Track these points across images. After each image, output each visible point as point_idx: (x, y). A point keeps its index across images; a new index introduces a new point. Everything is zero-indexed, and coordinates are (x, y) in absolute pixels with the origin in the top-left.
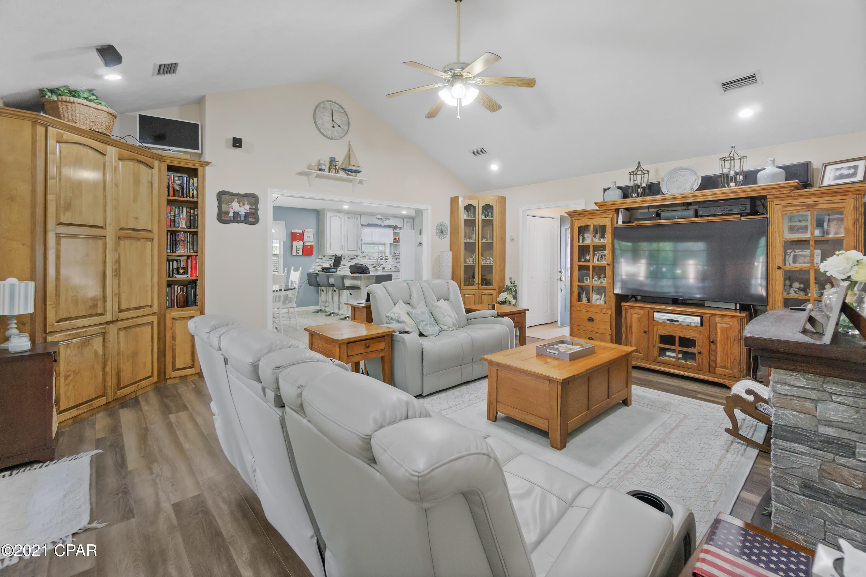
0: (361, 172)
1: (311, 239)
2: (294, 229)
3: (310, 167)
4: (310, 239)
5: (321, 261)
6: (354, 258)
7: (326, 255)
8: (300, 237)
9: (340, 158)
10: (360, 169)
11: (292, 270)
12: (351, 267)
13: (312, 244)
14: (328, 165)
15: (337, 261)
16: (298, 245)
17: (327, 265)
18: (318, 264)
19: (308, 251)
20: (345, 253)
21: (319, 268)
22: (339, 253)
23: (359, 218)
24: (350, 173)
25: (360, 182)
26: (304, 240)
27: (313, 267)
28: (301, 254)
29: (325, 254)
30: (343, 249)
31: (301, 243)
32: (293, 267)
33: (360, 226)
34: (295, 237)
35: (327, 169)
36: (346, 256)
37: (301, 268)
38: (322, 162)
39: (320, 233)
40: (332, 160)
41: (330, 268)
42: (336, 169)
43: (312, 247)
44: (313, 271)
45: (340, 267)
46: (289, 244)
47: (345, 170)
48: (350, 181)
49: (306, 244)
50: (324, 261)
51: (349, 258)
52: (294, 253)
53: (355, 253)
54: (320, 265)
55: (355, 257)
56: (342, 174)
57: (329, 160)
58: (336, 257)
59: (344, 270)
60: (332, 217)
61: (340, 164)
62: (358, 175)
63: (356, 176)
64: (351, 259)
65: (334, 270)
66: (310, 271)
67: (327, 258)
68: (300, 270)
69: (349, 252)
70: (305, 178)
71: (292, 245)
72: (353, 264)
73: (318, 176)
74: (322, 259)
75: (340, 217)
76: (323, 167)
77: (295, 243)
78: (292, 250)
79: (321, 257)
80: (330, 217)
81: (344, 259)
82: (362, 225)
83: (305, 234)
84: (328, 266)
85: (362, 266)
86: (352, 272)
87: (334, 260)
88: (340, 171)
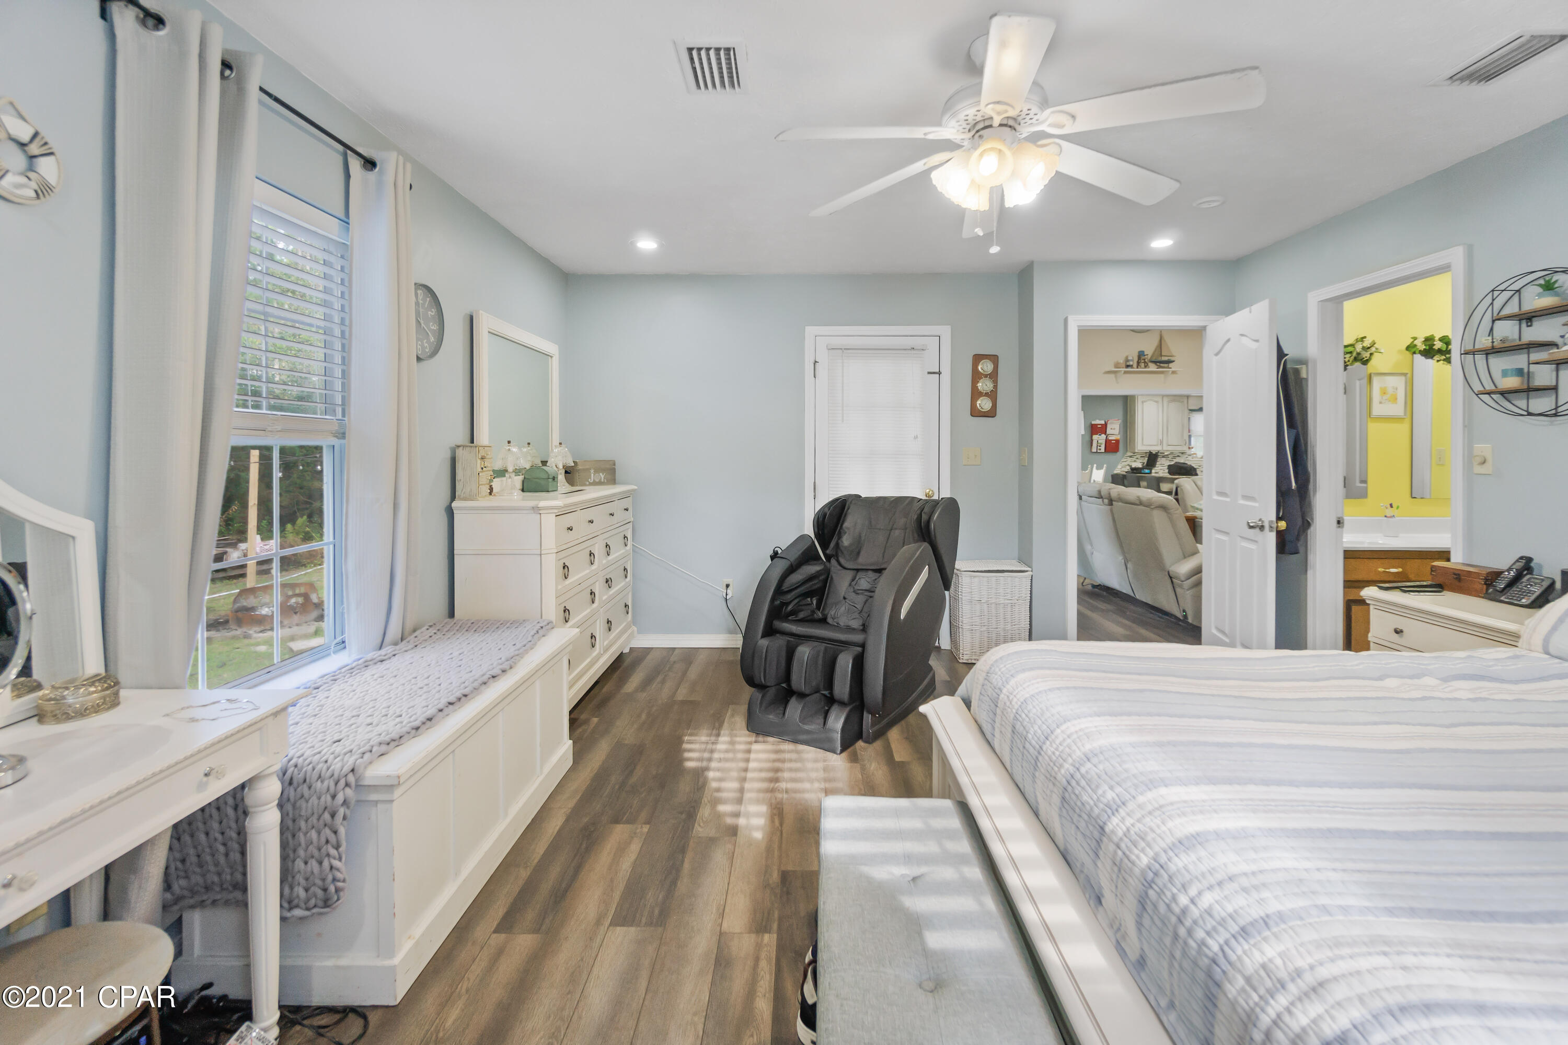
0: (1174, 361)
1: (1117, 431)
2: (1094, 420)
3: (1117, 365)
4: (1114, 430)
5: (1129, 459)
6: (1178, 456)
7: (1136, 451)
8: (1103, 429)
9: (1149, 351)
10: (1172, 359)
11: (1094, 468)
12: (1170, 467)
13: (1118, 437)
14: (1136, 359)
15: (1152, 459)
16: (1100, 439)
17: (1138, 464)
18: (1126, 463)
19: (1112, 447)
20: (1166, 448)
21: (1128, 469)
22: (1154, 449)
23: (1186, 401)
24: (1162, 365)
25: (1174, 372)
26: (1108, 433)
27: (1119, 467)
28: (1103, 450)
29: (1135, 449)
30: (1161, 443)
31: (1104, 436)
32: (1095, 465)
33: (1187, 411)
34: (1094, 430)
35: (1135, 366)
36: (1166, 453)
37: (1105, 466)
38: (1130, 358)
39: (1128, 424)
40: (1141, 355)
41: (1143, 468)
42: (1145, 362)
43: (1117, 441)
44: (1119, 472)
45: (1156, 468)
46: (1088, 438)
47: (1155, 362)
48: (1162, 372)
49: (1110, 438)
50: (1134, 459)
51: (1171, 456)
52: (1094, 450)
53: (1179, 449)
54: (1128, 465)
55: (1180, 455)
56: (1153, 367)
57: (1137, 354)
58: (1150, 453)
59: (1160, 470)
60: (1145, 401)
61: (1149, 357)
62: (1171, 365)
63: (1168, 368)
64: (1174, 457)
65: (1147, 471)
66: (1115, 472)
67: (1138, 456)
68: (1104, 468)
69: (1170, 448)
70: (1113, 376)
71: (1092, 440)
72: (1172, 463)
73: (1125, 372)
74: (1131, 457)
75: (1156, 402)
76: (1131, 363)
77: (1095, 437)
78: (1092, 445)
79: (1129, 454)
80: (1143, 402)
81: (1163, 457)
82: (1191, 410)
83: (1108, 425)
84: (1140, 466)
85: (1185, 465)
86: (1170, 473)
87: (1147, 459)
88: (1150, 364)
